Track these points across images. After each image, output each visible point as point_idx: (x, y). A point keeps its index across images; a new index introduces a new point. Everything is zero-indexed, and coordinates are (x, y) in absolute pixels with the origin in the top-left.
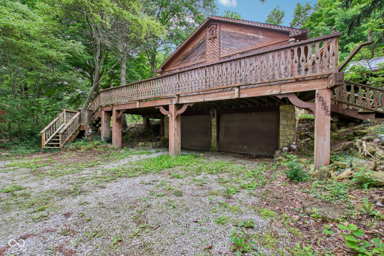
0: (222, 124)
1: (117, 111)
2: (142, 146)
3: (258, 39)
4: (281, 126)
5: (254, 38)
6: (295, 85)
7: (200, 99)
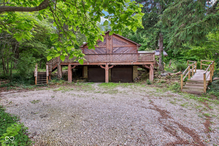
0: (113, 71)
1: (71, 65)
2: (78, 81)
3: (126, 43)
4: (134, 72)
5: (125, 43)
6: (146, 63)
7: (119, 64)
